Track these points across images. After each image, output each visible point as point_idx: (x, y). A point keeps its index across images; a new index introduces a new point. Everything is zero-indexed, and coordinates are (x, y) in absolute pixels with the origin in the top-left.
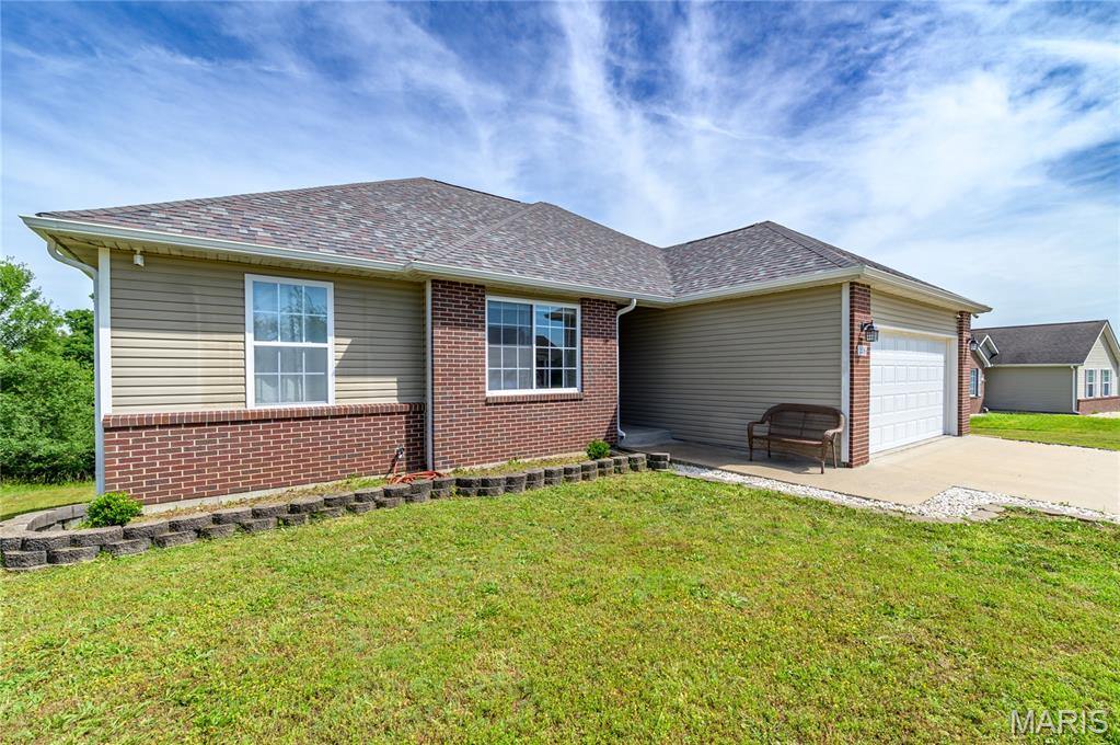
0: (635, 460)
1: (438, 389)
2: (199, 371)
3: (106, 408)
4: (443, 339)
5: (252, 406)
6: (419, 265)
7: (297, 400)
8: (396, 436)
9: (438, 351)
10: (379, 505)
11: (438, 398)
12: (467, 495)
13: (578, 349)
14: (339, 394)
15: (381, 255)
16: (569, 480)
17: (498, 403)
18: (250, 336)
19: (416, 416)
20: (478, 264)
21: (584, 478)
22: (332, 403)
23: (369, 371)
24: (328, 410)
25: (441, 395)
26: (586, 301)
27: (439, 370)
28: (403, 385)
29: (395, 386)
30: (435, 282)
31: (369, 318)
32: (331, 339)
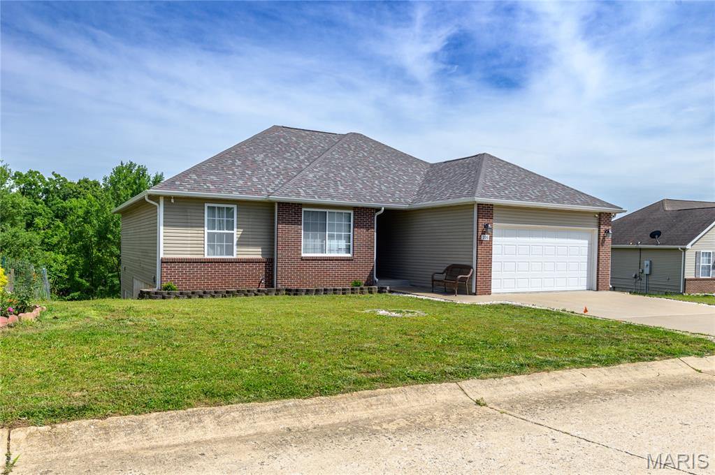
0: (371, 289)
1: (280, 252)
2: (189, 242)
3: (162, 255)
4: (282, 229)
5: (206, 257)
6: (272, 198)
7: (221, 255)
8: (261, 272)
9: (280, 235)
10: (256, 295)
11: (280, 256)
12: (289, 295)
13: (351, 233)
14: (237, 253)
15: (256, 193)
16: (335, 293)
17: (307, 259)
18: (206, 228)
19: (270, 263)
20: (298, 194)
21: (343, 294)
22: (235, 256)
23: (250, 243)
24: (234, 259)
25: (280, 254)
26: (355, 209)
27: (280, 243)
28: (264, 250)
29: (260, 250)
30: (279, 203)
31: (250, 220)
32: (235, 229)
